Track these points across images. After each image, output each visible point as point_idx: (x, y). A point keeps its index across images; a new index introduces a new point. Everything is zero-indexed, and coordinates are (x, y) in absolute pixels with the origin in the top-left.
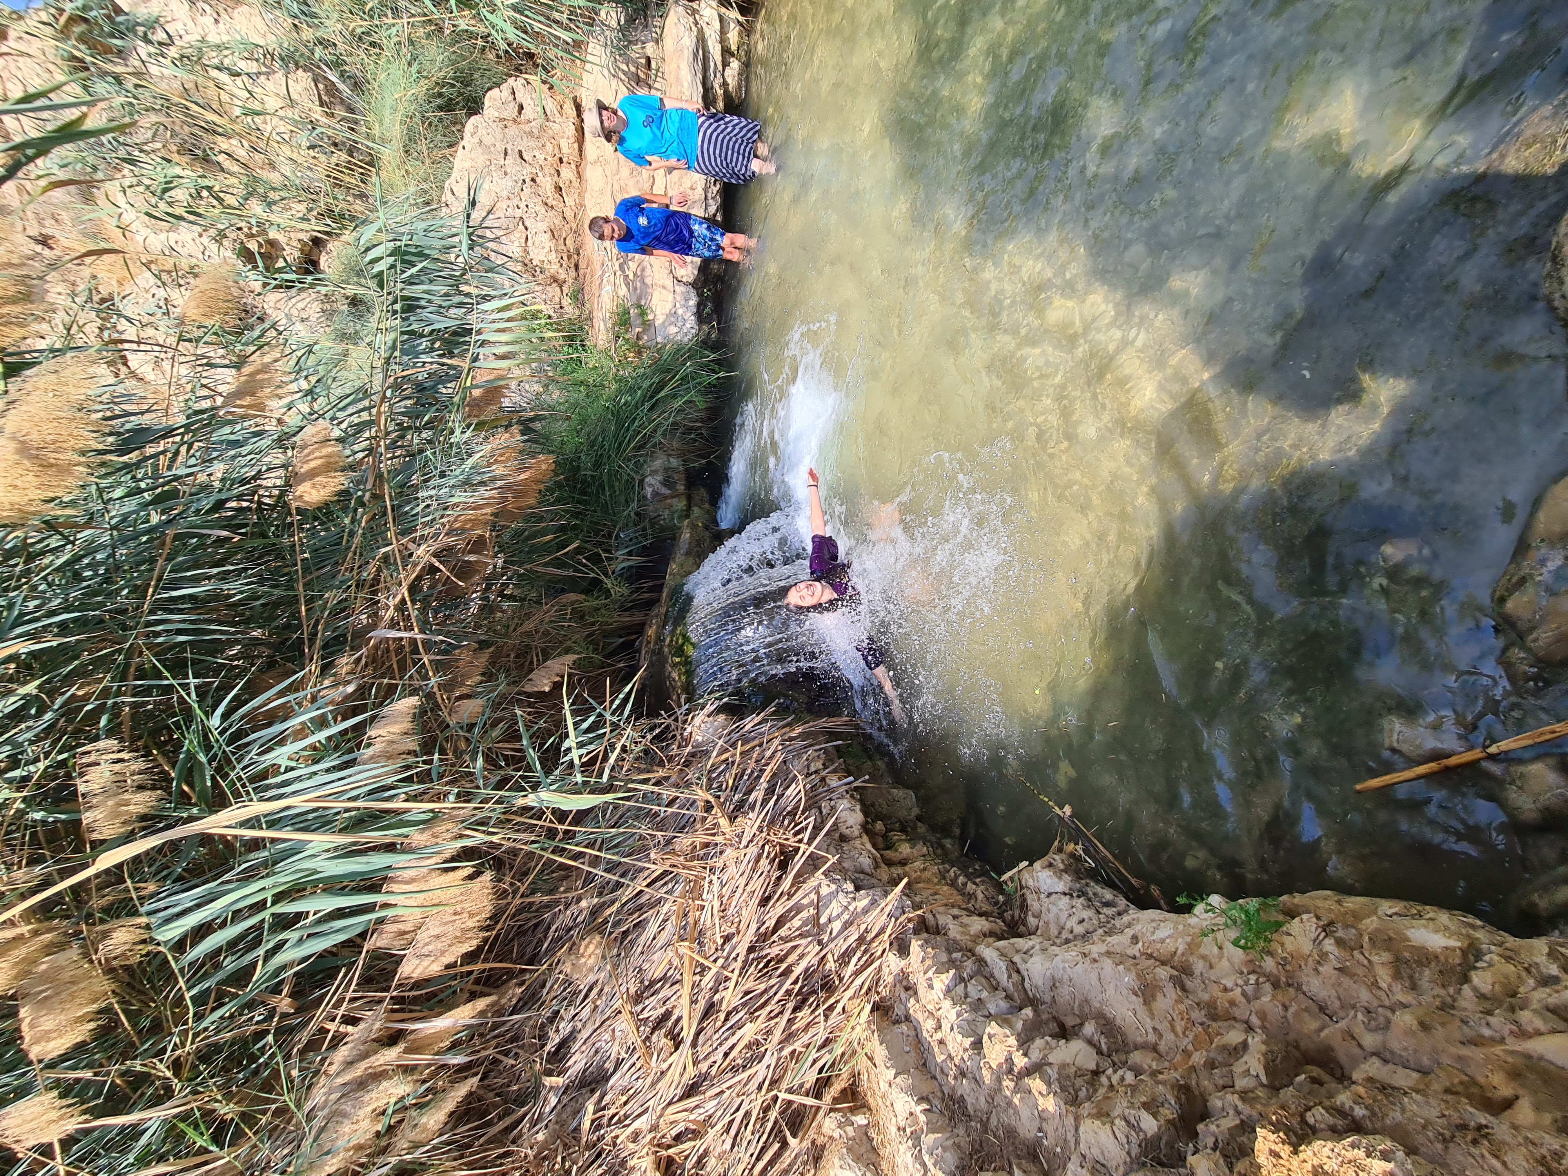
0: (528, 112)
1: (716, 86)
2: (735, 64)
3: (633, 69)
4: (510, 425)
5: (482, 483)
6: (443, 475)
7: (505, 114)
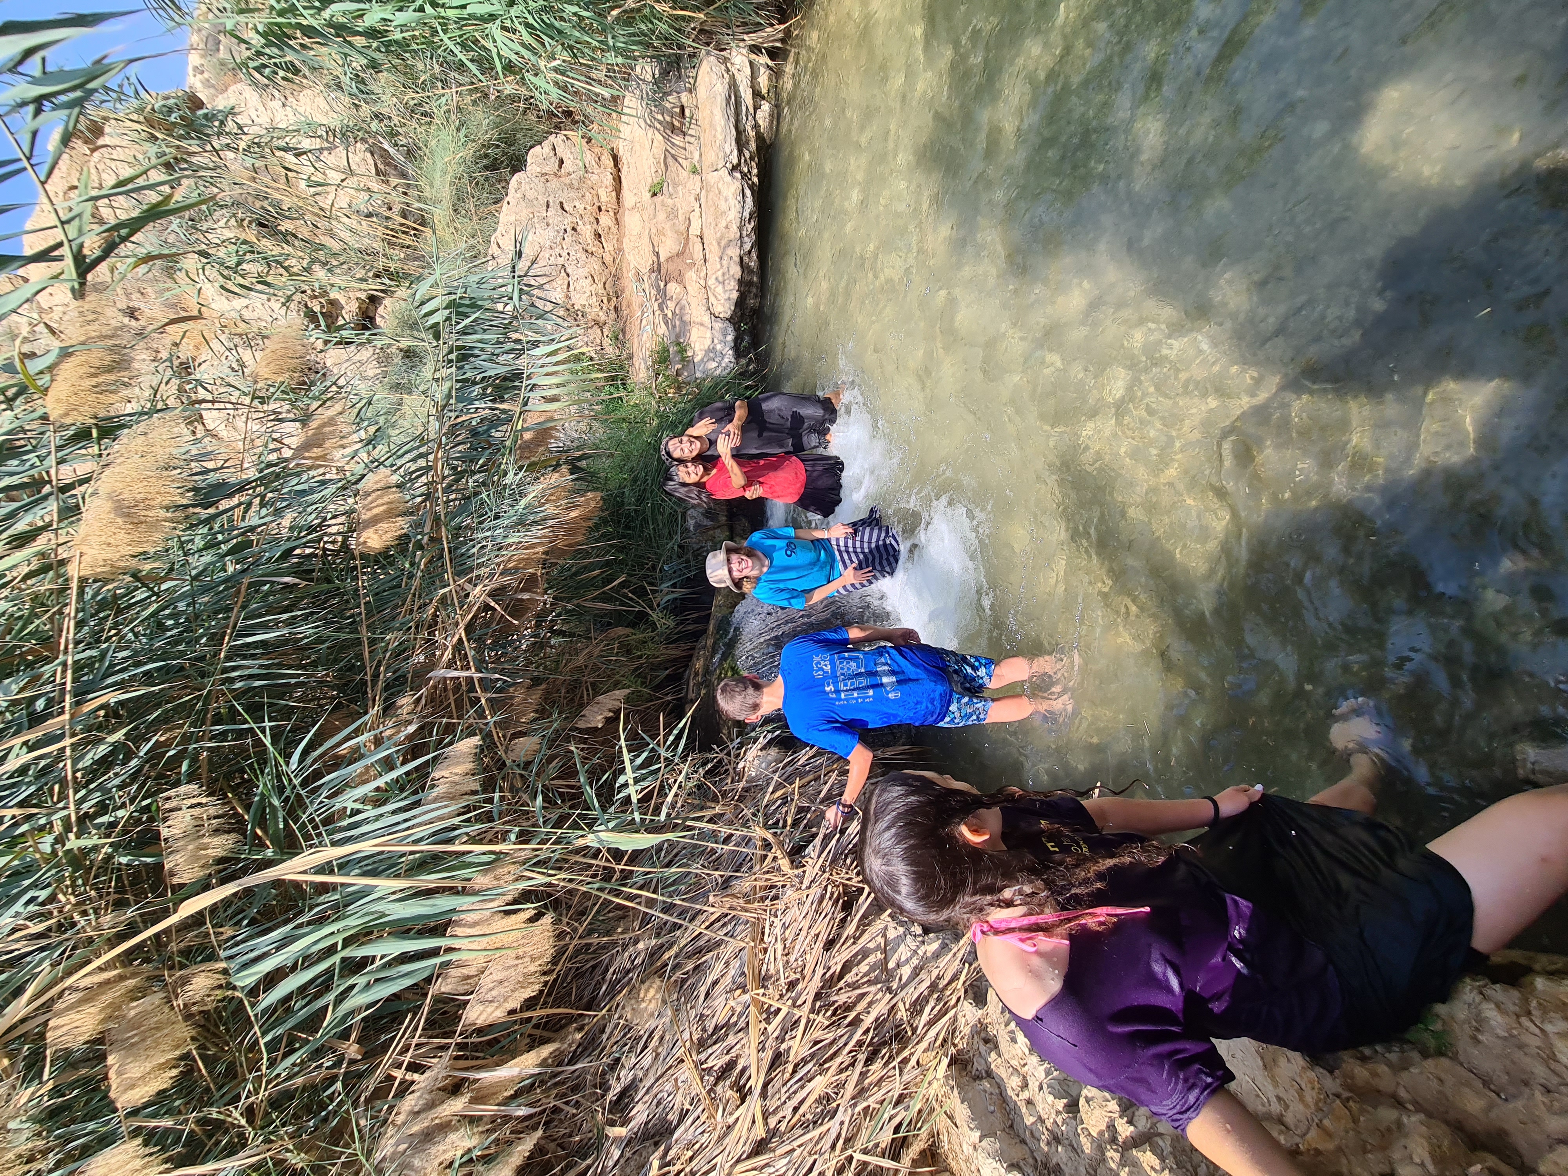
0: (568, 166)
1: (749, 128)
2: (766, 107)
3: (668, 119)
4: (558, 465)
5: (535, 523)
6: (497, 517)
7: (547, 169)
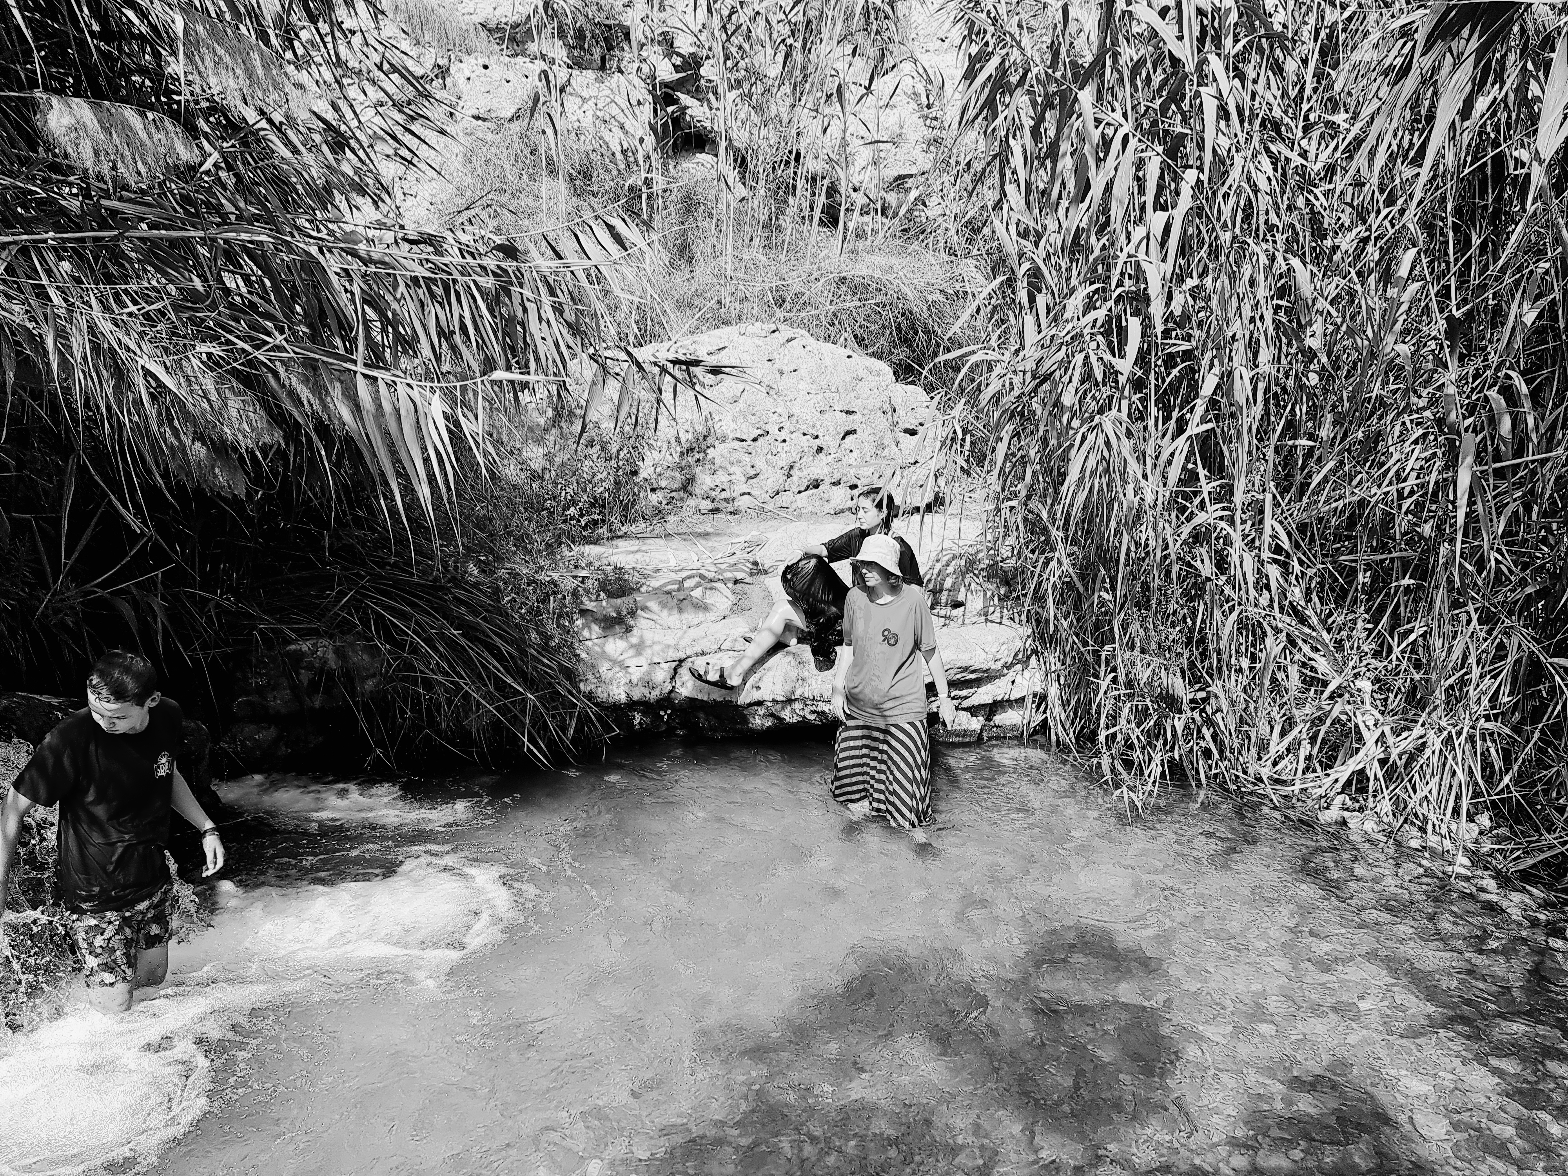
0: (907, 442)
2: (974, 724)
3: (947, 583)
7: (901, 412)
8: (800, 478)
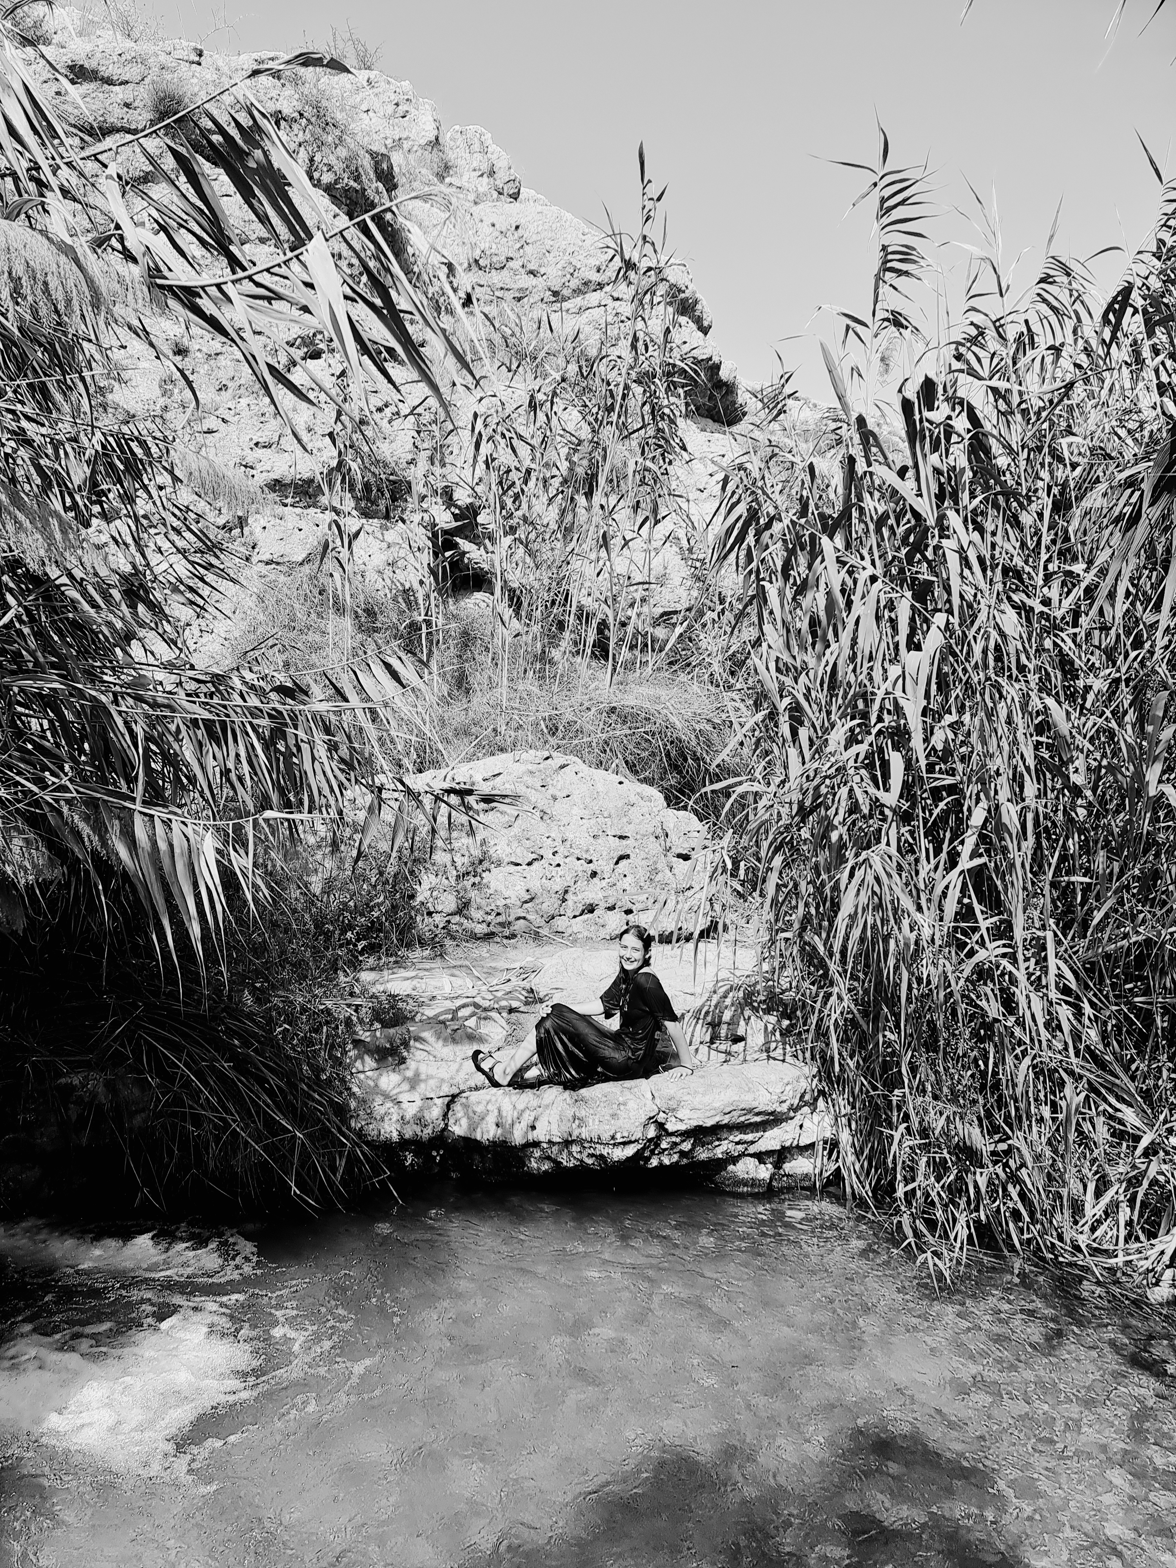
0: (681, 867)
1: (725, 1146)
3: (728, 1015)
7: (674, 837)
8: (574, 903)
